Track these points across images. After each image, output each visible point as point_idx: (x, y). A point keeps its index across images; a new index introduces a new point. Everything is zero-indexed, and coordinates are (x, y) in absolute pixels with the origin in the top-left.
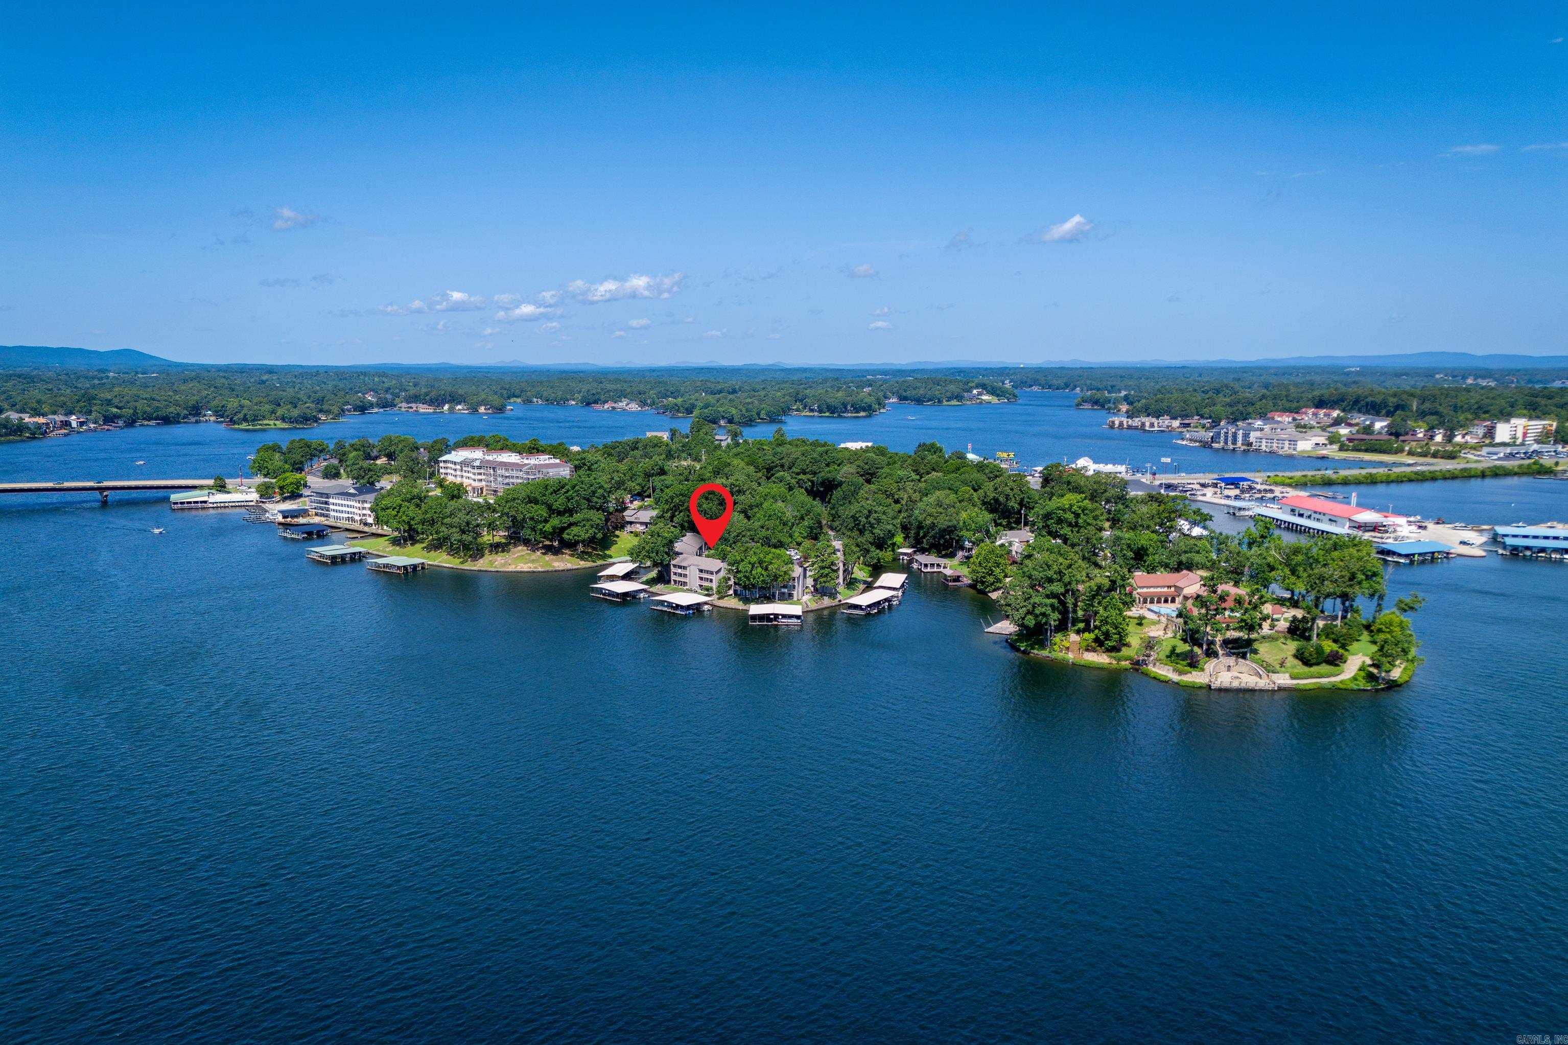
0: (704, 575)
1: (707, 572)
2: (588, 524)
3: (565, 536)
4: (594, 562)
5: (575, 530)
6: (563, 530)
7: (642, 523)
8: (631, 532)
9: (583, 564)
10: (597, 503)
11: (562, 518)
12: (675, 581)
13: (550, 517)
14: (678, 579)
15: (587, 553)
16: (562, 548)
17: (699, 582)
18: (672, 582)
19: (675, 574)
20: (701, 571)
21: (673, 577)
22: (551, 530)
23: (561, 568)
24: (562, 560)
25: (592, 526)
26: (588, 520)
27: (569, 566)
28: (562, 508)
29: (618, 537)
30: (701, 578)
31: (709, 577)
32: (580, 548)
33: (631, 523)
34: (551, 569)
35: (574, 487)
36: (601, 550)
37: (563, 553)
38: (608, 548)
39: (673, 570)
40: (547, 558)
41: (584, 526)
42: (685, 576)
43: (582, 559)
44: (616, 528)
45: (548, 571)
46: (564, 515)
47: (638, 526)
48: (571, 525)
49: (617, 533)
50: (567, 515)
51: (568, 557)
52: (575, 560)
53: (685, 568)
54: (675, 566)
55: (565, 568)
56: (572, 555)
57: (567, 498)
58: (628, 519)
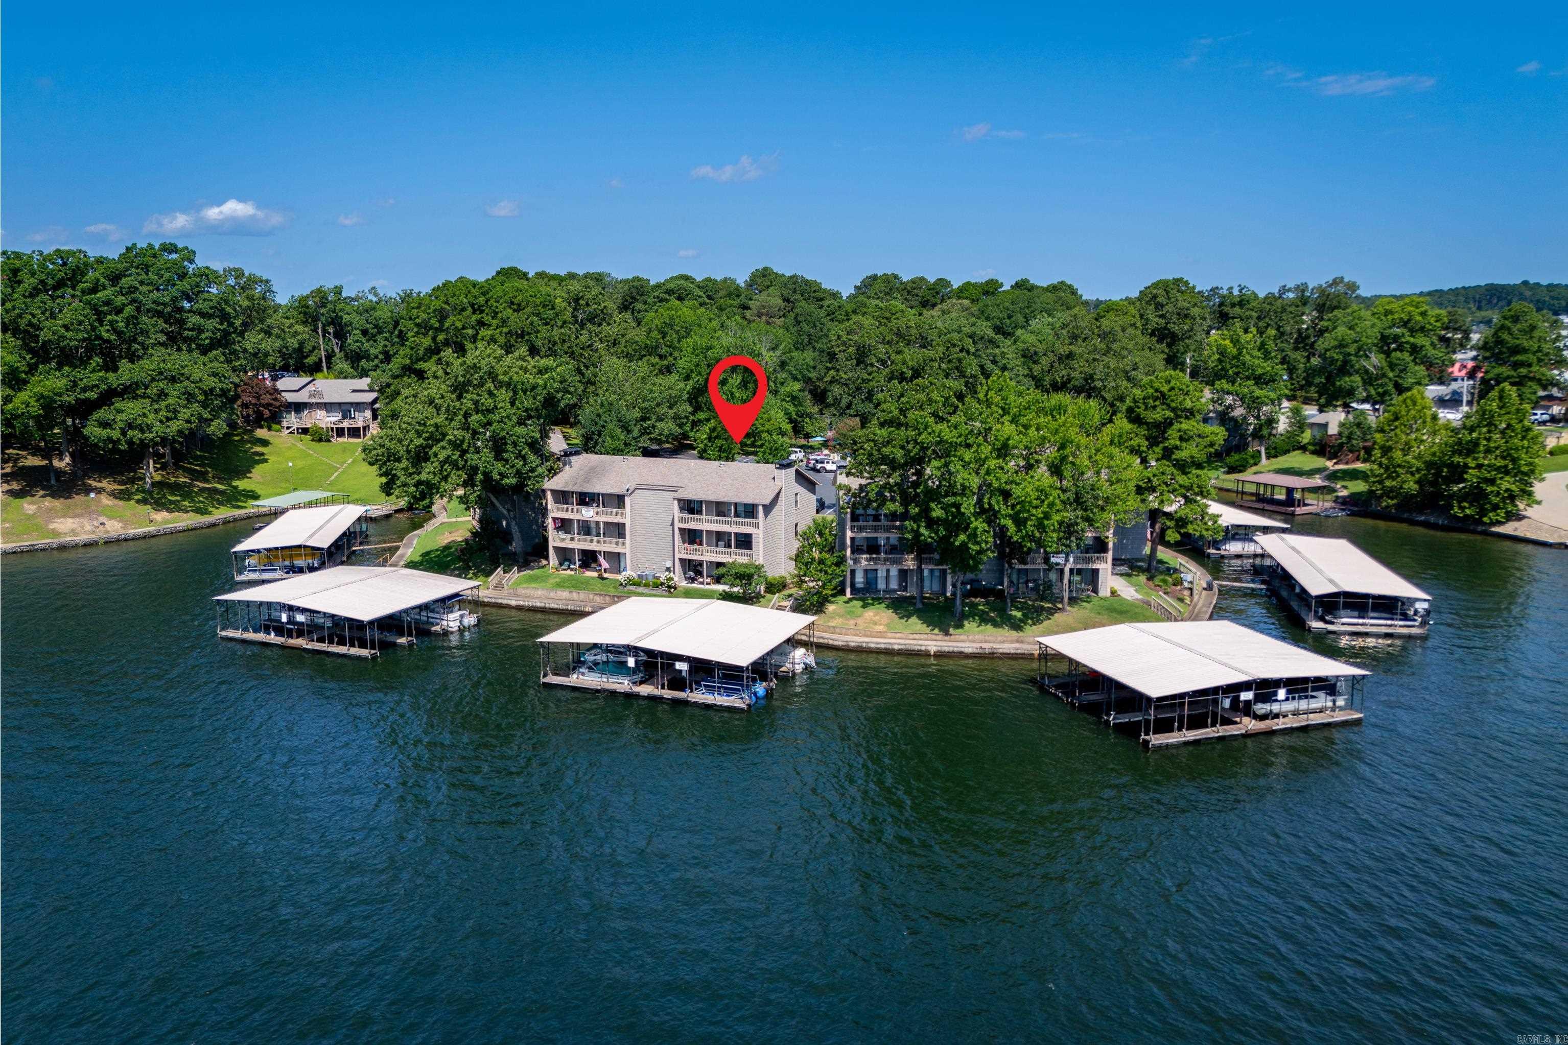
0: (707, 523)
1: (720, 509)
2: (174, 391)
3: (93, 431)
4: (200, 511)
5: (130, 409)
6: (84, 409)
7: (328, 407)
8: (305, 431)
9: (163, 521)
10: (199, 330)
11: (79, 373)
12: (565, 555)
13: (32, 369)
14: (578, 543)
15: (175, 488)
16: (86, 475)
17: (684, 551)
18: (553, 560)
19: (564, 525)
20: (691, 507)
21: (556, 539)
22: (35, 409)
23: (82, 538)
24: (89, 512)
25: (190, 397)
26: (173, 380)
27: (114, 528)
28: (73, 339)
29: (265, 443)
30: (692, 536)
31: (732, 526)
32: (151, 473)
33: (299, 407)
34: (42, 542)
35: (115, 278)
36: (220, 480)
37: (88, 490)
38: (243, 472)
39: (555, 511)
40: (29, 506)
41: (162, 395)
42: (618, 530)
43: (160, 505)
44: (259, 421)
45: (32, 551)
46: (84, 362)
47: (320, 414)
48: (108, 397)
49: (261, 433)
50: (97, 360)
51: (106, 500)
52: (131, 508)
53: (619, 500)
54: (562, 497)
55: (99, 535)
56: (123, 496)
57: (95, 309)
58: (290, 397)
